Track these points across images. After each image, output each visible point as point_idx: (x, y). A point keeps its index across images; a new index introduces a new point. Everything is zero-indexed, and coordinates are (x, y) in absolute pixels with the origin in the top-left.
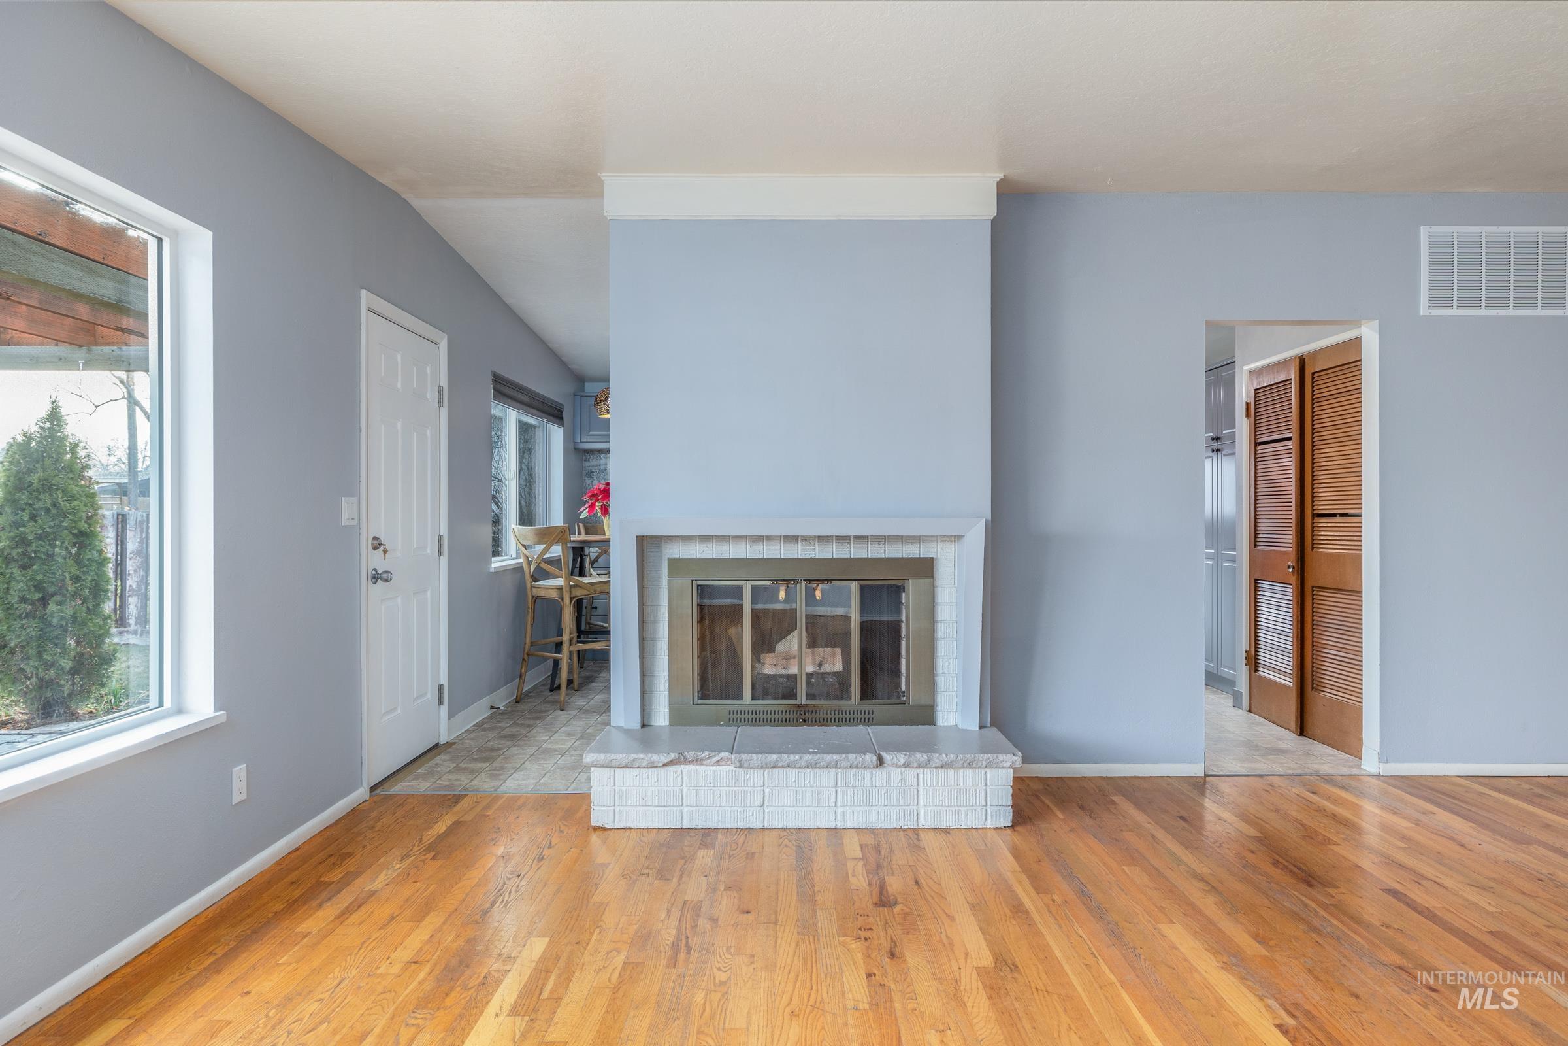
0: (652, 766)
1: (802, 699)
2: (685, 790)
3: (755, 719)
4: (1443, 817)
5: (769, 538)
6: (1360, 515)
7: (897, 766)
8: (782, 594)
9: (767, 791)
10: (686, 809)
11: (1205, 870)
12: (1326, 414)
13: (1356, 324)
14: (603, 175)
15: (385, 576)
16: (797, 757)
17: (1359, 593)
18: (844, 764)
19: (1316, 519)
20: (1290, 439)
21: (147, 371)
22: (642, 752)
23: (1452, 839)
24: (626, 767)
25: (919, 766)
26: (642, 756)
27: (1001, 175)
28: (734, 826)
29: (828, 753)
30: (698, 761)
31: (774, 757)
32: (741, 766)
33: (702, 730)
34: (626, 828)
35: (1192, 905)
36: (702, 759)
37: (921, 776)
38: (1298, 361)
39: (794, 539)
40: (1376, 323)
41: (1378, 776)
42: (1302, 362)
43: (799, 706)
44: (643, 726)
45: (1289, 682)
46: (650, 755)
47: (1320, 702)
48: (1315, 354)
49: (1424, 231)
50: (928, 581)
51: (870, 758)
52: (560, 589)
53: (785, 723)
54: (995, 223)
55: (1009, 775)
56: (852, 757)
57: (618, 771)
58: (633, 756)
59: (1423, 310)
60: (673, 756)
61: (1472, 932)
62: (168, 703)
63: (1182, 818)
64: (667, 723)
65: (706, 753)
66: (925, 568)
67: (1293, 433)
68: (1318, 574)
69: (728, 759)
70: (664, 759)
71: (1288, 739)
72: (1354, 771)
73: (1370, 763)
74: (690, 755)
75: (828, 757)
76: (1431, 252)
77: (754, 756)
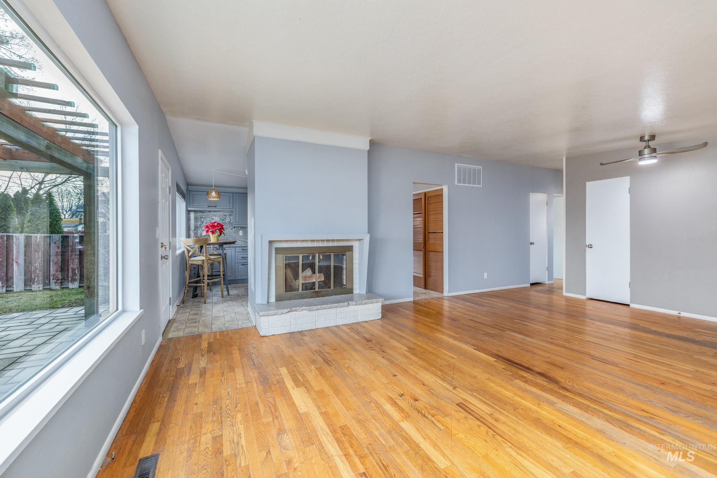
0: (282, 314)
1: (317, 289)
2: (292, 320)
3: (302, 297)
4: (467, 303)
5: (306, 241)
6: (442, 233)
7: (353, 305)
8: (311, 258)
9: (317, 317)
10: (292, 326)
11: (432, 321)
12: (432, 207)
13: (442, 185)
14: (254, 121)
15: (166, 257)
16: (326, 306)
17: (443, 252)
18: (339, 306)
19: (429, 234)
20: (422, 213)
21: (108, 177)
22: (276, 310)
23: (472, 308)
24: (274, 315)
25: (359, 305)
26: (279, 311)
27: (371, 138)
28: (307, 329)
29: (335, 303)
30: (296, 311)
31: (320, 306)
32: (310, 311)
33: (287, 302)
34: (273, 335)
35: (436, 329)
36: (297, 310)
37: (359, 307)
38: (424, 194)
39: (314, 241)
40: (447, 186)
41: (448, 296)
42: (425, 193)
43: (316, 292)
44: (268, 303)
45: (422, 276)
46: (281, 310)
47: (431, 280)
48: (429, 192)
49: (456, 164)
50: (352, 252)
51: (346, 304)
52: (203, 261)
53: (312, 297)
54: (369, 151)
55: (380, 305)
56: (341, 304)
57: (270, 317)
58: (276, 311)
59: (456, 184)
60: (289, 310)
61: (490, 325)
62: (120, 308)
63: (417, 311)
64: (274, 301)
65: (298, 308)
66: (350, 249)
67: (423, 212)
68: (430, 247)
69: (305, 309)
70: (286, 311)
71: (423, 291)
72: (442, 296)
73: (446, 293)
74: (293, 309)
75: (335, 305)
76: (458, 170)
77: (314, 307)
